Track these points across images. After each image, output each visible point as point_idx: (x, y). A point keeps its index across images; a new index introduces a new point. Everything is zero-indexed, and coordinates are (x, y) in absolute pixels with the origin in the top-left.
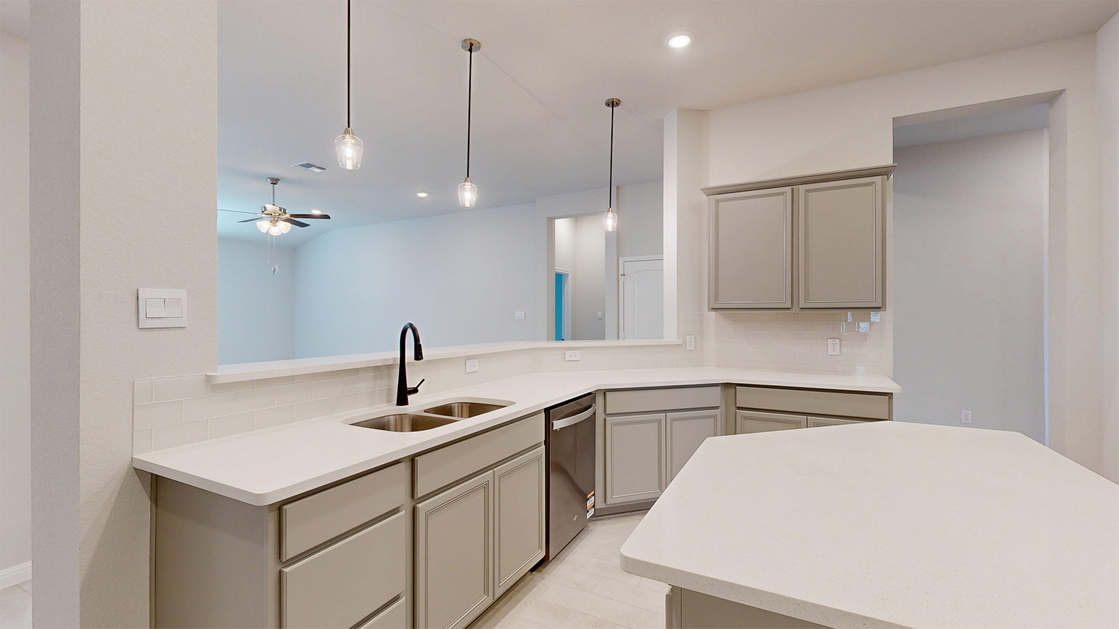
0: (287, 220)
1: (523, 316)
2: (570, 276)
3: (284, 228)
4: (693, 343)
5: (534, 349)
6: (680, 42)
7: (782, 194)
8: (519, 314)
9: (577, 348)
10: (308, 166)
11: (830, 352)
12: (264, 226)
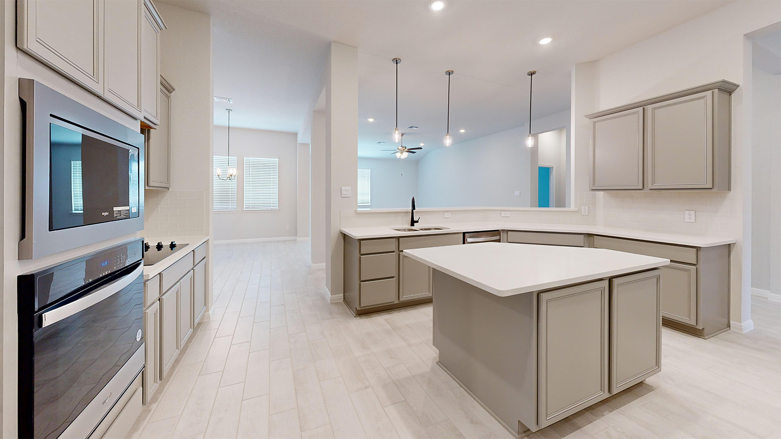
0: (407, 151)
1: (519, 194)
2: (554, 168)
3: (405, 155)
4: (587, 211)
5: (485, 210)
6: (546, 41)
7: (636, 113)
8: (517, 193)
9: (508, 211)
10: (411, 127)
11: (687, 220)
12: (398, 155)
